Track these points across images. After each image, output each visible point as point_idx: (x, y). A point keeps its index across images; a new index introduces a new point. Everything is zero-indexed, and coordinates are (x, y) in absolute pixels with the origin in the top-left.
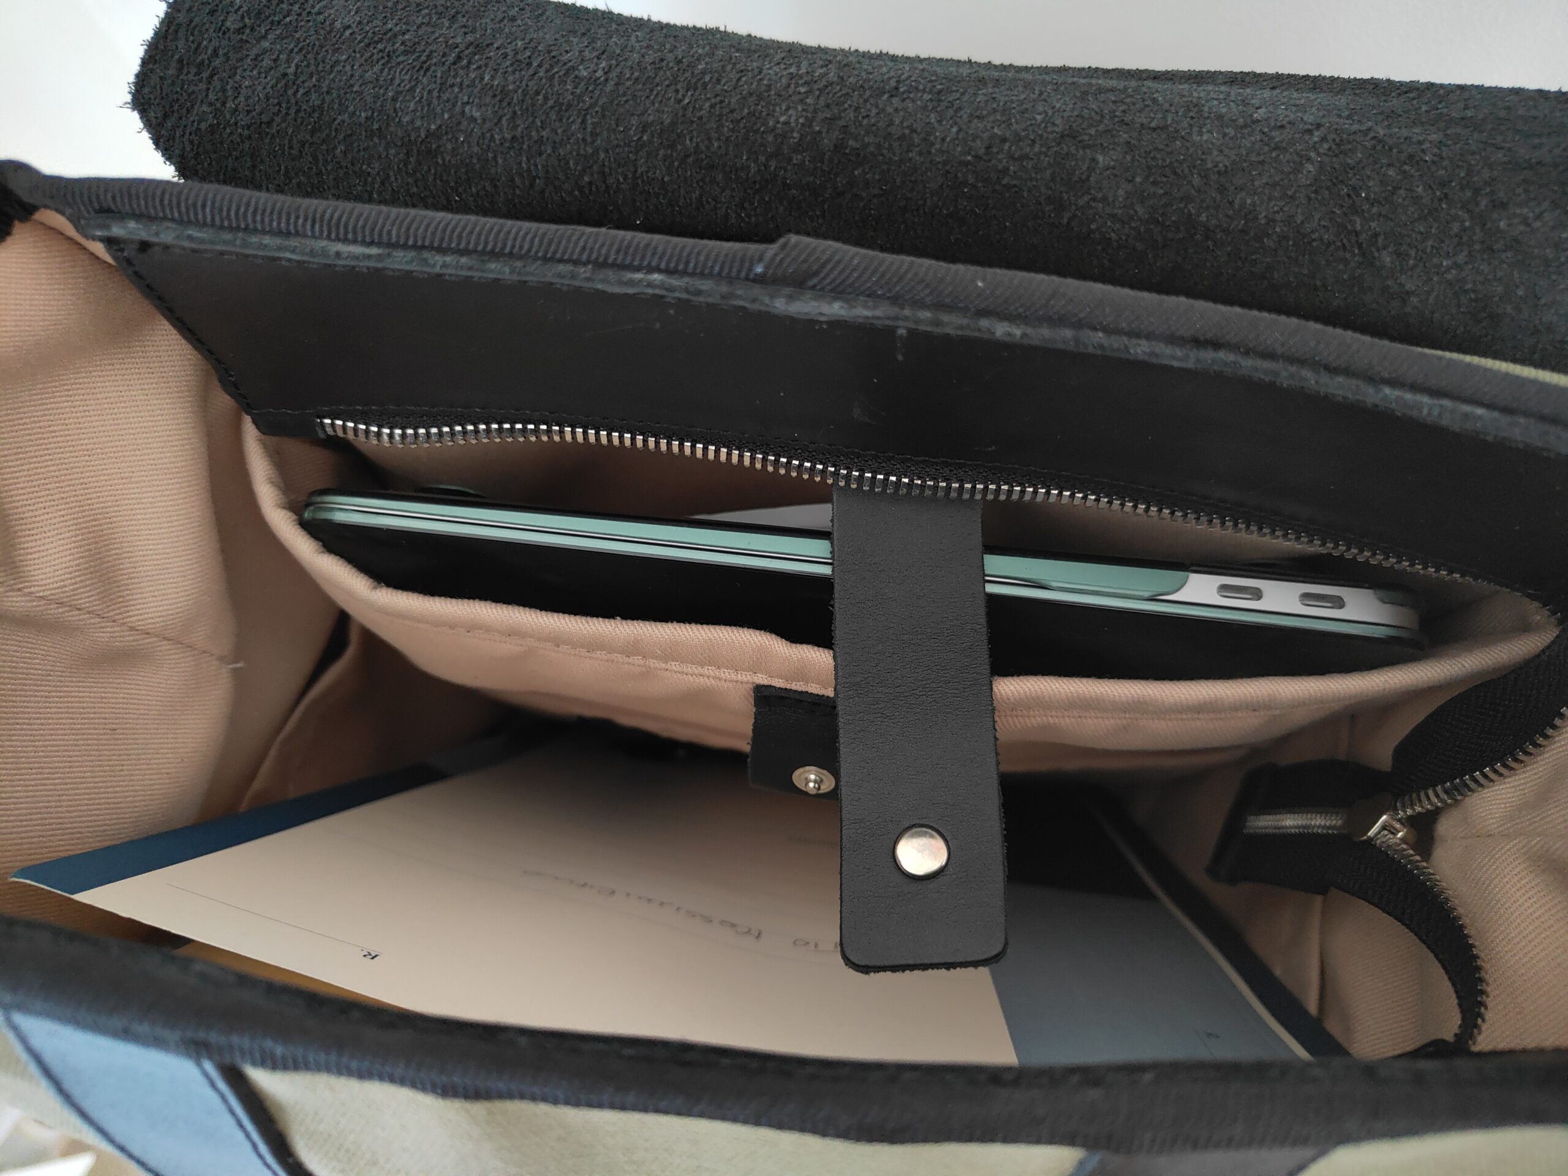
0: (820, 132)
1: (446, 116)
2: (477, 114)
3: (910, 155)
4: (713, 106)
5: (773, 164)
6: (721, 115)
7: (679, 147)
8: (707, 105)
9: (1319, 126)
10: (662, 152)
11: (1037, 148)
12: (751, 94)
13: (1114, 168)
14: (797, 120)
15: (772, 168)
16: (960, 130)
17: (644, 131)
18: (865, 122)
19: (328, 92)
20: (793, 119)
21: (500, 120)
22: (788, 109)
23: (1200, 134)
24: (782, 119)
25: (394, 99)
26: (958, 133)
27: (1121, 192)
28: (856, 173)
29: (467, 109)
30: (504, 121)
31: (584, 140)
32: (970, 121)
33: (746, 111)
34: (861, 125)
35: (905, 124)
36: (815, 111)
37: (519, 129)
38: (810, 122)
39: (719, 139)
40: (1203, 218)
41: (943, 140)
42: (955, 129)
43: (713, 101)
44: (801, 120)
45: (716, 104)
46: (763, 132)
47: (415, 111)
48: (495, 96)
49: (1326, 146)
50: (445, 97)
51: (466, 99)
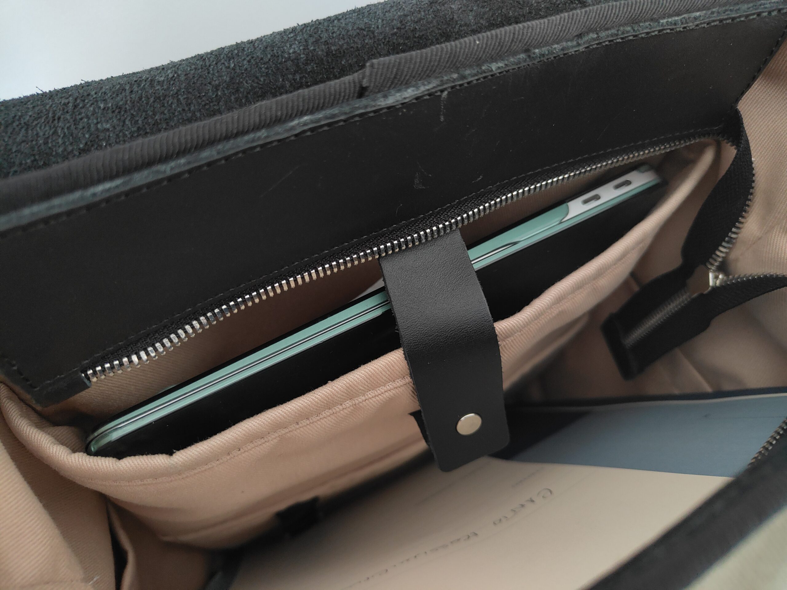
0: (315, 50)
1: (87, 136)
2: (108, 126)
3: (366, 41)
4: (249, 61)
5: (298, 77)
6: (257, 63)
7: (242, 90)
8: (245, 62)
10: (233, 98)
11: (423, 13)
12: (266, 48)
13: (461, 8)
14: (299, 49)
15: (298, 80)
16: (383, 20)
17: (217, 90)
18: (335, 35)
20: (297, 49)
21: (124, 122)
22: (291, 46)
24: (291, 51)
25: (46, 143)
27: (471, 17)
28: (343, 63)
29: (99, 126)
30: (127, 122)
31: (184, 110)
32: (385, 15)
33: (269, 56)
34: (333, 38)
35: (355, 28)
36: (306, 41)
37: (140, 122)
38: (306, 47)
39: (262, 76)
40: (511, 14)
41: (378, 27)
42: (380, 21)
43: (248, 59)
44: (301, 48)
45: (250, 60)
46: (285, 62)
47: (64, 143)
48: (113, 112)
50: (81, 126)
51: (95, 121)
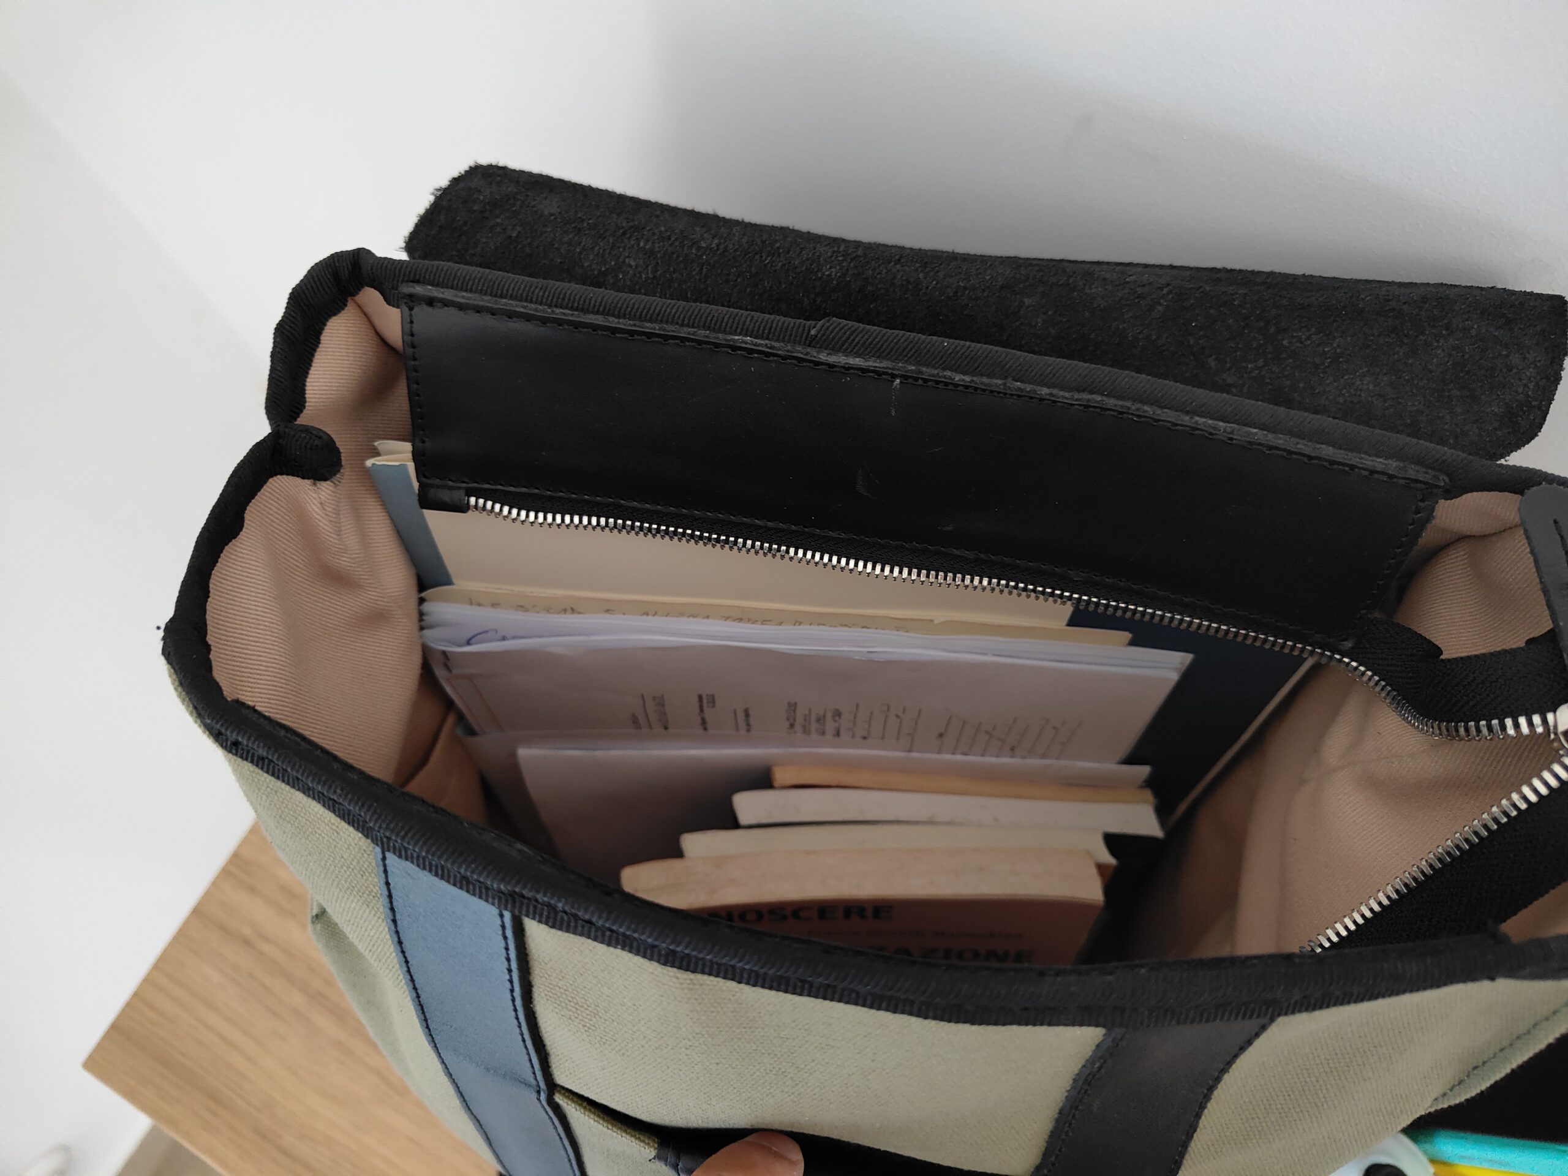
0: (849, 281)
1: (613, 263)
2: (633, 263)
3: (906, 296)
4: (784, 265)
5: (819, 300)
6: (788, 270)
7: (760, 287)
8: (780, 264)
9: (1168, 285)
10: (748, 290)
11: (986, 294)
13: (1034, 306)
14: (836, 275)
15: (818, 302)
17: (739, 276)
18: (878, 276)
19: (537, 247)
20: (833, 274)
21: (647, 266)
22: (831, 268)
23: (1091, 288)
24: (827, 273)
25: (580, 253)
26: (937, 284)
27: (1039, 320)
28: (871, 306)
29: (627, 260)
30: (650, 268)
31: (700, 280)
32: (944, 279)
33: (804, 268)
34: (876, 277)
35: (904, 278)
36: (847, 270)
37: (659, 273)
38: (844, 275)
39: (785, 283)
40: (1092, 336)
41: (927, 288)
42: (935, 282)
43: (784, 262)
44: (838, 274)
45: (785, 264)
46: (814, 280)
47: (593, 260)
48: (645, 254)
49: (1171, 296)
50: (614, 252)
51: (627, 254)
